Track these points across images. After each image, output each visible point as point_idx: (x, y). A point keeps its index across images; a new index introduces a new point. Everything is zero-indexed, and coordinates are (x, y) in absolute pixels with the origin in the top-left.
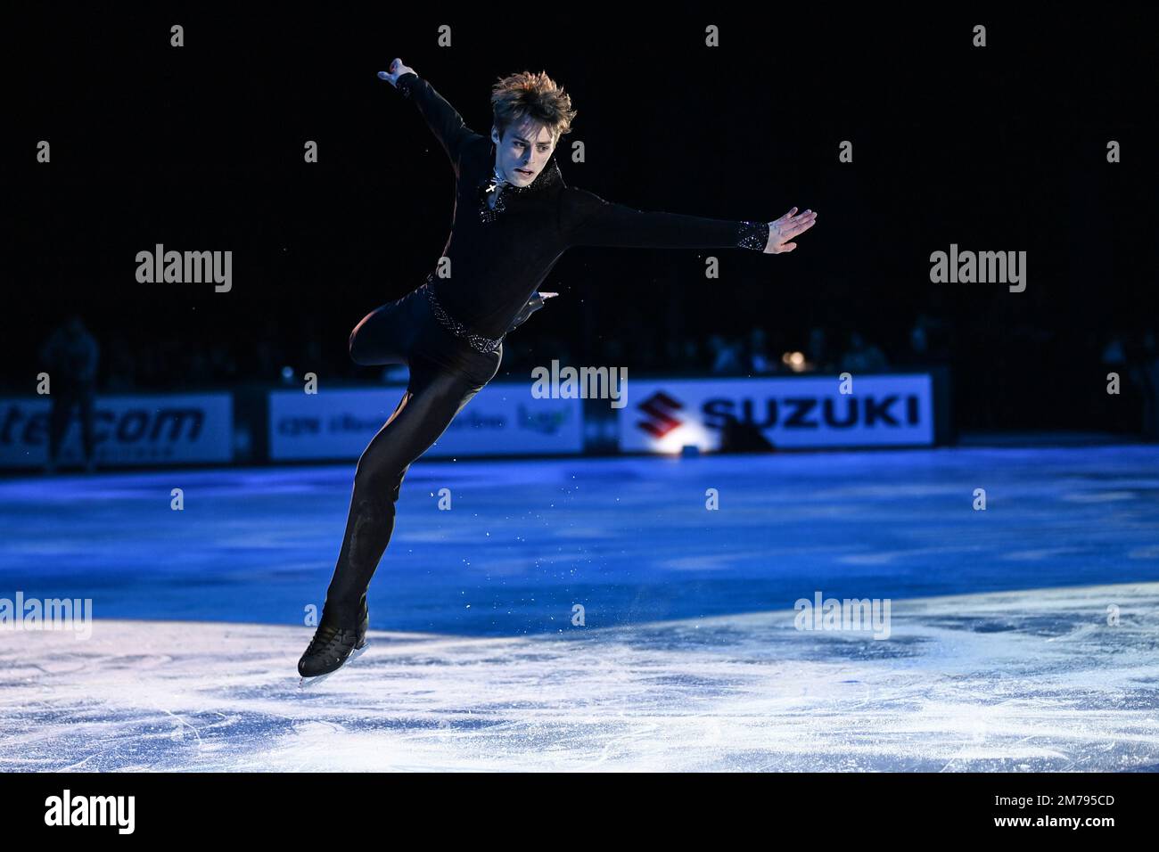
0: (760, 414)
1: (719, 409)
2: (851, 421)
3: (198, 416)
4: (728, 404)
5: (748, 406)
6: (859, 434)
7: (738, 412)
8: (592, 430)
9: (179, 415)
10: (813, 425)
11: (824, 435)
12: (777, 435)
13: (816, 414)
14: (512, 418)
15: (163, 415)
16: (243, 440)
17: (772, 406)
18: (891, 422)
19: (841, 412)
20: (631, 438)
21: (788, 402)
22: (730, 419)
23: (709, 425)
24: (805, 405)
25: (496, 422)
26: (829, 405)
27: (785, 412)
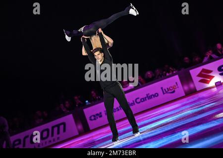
3: (64, 124)
8: (186, 88)
9: (58, 126)
14: (160, 92)
15: (53, 128)
16: (80, 127)
20: (199, 86)
25: (156, 95)
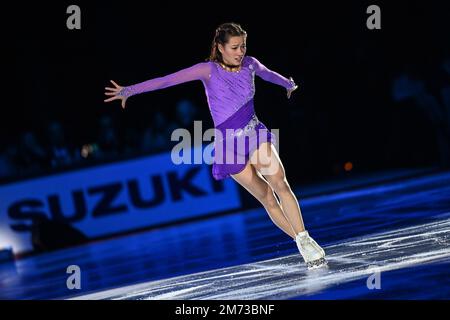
0: (68, 208)
1: (26, 209)
2: (159, 199)
4: (35, 203)
5: (54, 201)
6: (169, 210)
7: (46, 210)
10: (123, 209)
11: (135, 217)
12: (88, 226)
13: (123, 198)
17: (78, 197)
18: (197, 193)
19: (147, 192)
21: (93, 191)
22: (39, 218)
23: (16, 229)
24: (111, 190)
26: (133, 186)
27: (92, 202)
